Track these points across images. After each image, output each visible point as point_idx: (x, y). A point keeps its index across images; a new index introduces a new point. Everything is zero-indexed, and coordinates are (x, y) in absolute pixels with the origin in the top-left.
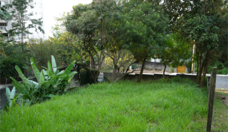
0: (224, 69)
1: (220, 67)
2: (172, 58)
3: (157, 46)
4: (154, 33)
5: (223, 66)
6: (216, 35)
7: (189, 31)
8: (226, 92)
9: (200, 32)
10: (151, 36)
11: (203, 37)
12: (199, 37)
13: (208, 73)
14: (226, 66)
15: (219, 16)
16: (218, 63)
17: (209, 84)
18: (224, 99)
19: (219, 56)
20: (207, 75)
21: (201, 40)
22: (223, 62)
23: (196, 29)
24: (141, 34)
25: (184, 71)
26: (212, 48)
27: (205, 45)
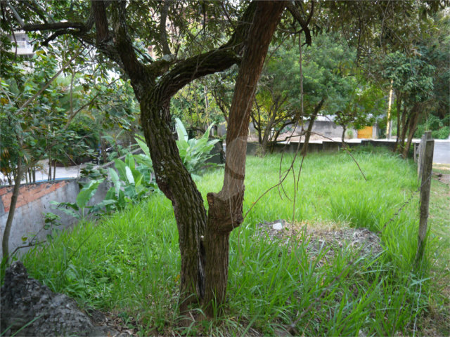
0: (443, 130)
1: (435, 127)
2: (355, 114)
3: (339, 98)
4: (334, 78)
5: (441, 124)
6: (430, 80)
7: (389, 74)
8: (444, 168)
9: (406, 75)
10: (330, 82)
11: (410, 83)
12: (404, 83)
13: (415, 137)
14: (447, 124)
15: (434, 47)
16: (432, 119)
17: (417, 155)
18: (440, 176)
19: (434, 108)
20: (414, 141)
21: (406, 87)
22: (442, 117)
23: (400, 71)
24: (316, 81)
25: (371, 135)
26: (423, 99)
27: (413, 95)
